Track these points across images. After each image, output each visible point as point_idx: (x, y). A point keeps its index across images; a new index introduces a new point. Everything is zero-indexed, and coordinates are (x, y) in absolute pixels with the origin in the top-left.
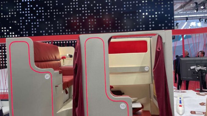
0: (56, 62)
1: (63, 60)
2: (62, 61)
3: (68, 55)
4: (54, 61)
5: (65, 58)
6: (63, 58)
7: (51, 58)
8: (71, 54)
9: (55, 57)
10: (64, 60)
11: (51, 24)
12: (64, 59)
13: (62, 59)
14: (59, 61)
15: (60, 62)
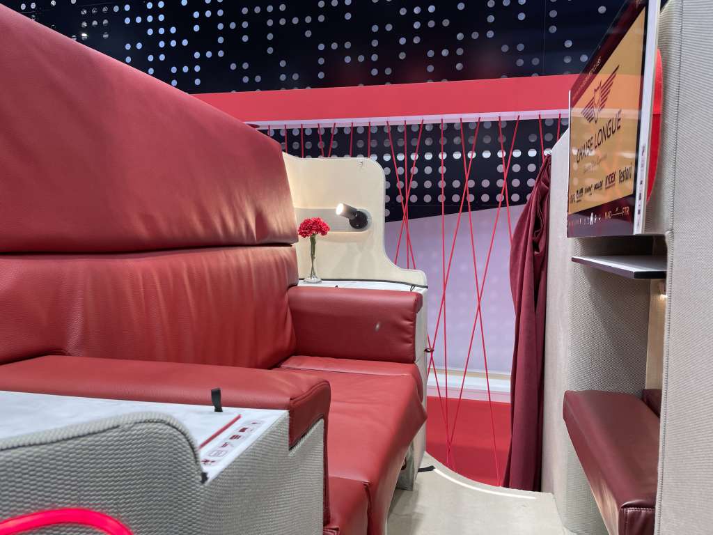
0: (265, 253)
1: (308, 238)
2: (302, 245)
3: (340, 209)
4: (250, 251)
5: (324, 233)
6: (313, 228)
8: (358, 208)
9: (260, 219)
10: (313, 242)
11: (251, 73)
12: (319, 236)
13: (304, 235)
14: (283, 250)
15: (294, 252)
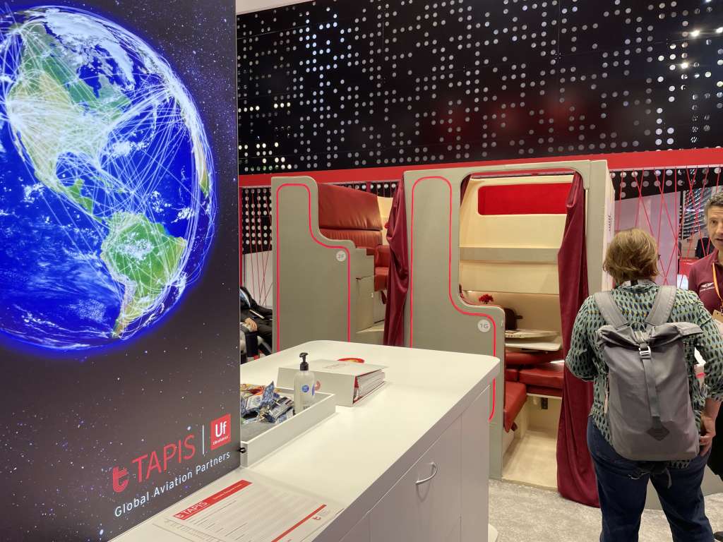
0: (371, 233)
4: (365, 232)
7: (358, 222)
11: (374, 133)
14: (377, 233)
